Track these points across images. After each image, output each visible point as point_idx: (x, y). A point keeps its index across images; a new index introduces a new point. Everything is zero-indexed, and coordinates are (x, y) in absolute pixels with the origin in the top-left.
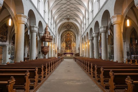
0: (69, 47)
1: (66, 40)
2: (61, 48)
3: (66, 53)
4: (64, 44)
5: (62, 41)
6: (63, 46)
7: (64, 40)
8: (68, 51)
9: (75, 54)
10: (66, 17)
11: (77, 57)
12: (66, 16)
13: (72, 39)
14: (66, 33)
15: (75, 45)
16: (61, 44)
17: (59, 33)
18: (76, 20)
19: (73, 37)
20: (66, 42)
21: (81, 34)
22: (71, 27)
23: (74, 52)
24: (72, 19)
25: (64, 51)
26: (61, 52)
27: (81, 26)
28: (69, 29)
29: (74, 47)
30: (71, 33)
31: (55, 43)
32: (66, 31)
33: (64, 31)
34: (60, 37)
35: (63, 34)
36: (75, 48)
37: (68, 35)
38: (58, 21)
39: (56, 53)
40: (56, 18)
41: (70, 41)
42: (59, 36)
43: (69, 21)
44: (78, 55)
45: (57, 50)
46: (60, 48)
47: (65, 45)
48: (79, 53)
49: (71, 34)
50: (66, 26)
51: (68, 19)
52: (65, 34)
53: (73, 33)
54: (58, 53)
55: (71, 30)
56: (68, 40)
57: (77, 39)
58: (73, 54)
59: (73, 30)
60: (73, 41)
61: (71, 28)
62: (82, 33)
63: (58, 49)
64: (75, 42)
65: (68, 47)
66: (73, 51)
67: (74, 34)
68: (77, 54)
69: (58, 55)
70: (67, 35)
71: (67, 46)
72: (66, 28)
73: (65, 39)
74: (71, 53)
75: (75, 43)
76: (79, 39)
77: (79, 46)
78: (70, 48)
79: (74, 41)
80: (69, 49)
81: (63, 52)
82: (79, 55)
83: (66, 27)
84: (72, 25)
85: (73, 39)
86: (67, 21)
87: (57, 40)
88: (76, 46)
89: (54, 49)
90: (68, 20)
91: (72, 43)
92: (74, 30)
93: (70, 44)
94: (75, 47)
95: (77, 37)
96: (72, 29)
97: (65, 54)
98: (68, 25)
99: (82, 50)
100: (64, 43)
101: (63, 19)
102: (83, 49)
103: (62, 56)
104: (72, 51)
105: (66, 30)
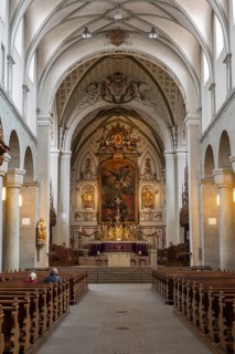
0: (123, 207)
1: (101, 170)
2: (75, 215)
3: (103, 248)
4: (90, 192)
5: (78, 176)
6: (87, 204)
7: (93, 170)
8: (118, 234)
9: (160, 253)
10: (104, 23)
11: (175, 272)
12: (103, 16)
13: (141, 162)
14: (103, 126)
15: (157, 197)
16: (73, 190)
17: (62, 125)
18: (165, 43)
19: (143, 147)
20: (104, 181)
21: (198, 127)
22: (131, 87)
23: (149, 241)
24: (139, 33)
25: (90, 232)
26: (72, 241)
27: (195, 76)
28: (122, 101)
29: (152, 207)
30: (134, 126)
31: (36, 184)
32: (102, 113)
33: (90, 109)
34: (67, 150)
35: (87, 133)
36: (160, 215)
37: (118, 140)
38: (52, 49)
39: (39, 247)
40: (38, 21)
41: (130, 171)
42: (60, 144)
43: (122, 47)
44: (178, 255)
45: (46, 224)
46: (65, 216)
47: (96, 197)
48: (188, 247)
49: (135, 135)
50: (104, 84)
51: (117, 35)
52: (100, 133)
53: (143, 128)
54: (53, 247)
55: (135, 104)
56: (118, 166)
57: (169, 157)
58: (145, 253)
59: (145, 108)
60: (143, 171)
61: (133, 97)
62: (200, 118)
63: (53, 223)
64: (159, 177)
65: (114, 209)
66: (145, 231)
67: (149, 133)
68: (172, 248)
69: (54, 260)
70: (109, 136)
71: (107, 203)
72: (103, 96)
73: (96, 162)
74: (134, 248)
75: (157, 187)
76: (183, 158)
77: (185, 200)
78: (129, 216)
79: (149, 171)
80: (122, 220)
81: (87, 241)
82: (186, 260)
83: (103, 88)
84: (142, 75)
85: (148, 164)
86: (111, 47)
87: (46, 166)
88: (164, 203)
89: (26, 222)
90: (118, 44)
91: (142, 184)
92: (155, 105)
93: (130, 193)
94: (157, 209)
95: (168, 149)
96: (142, 98)
97: (98, 249)
98: (117, 78)
99: (206, 224)
100: (95, 184)
101: (86, 32)
102: (212, 221)
103: (77, 263)
104: (139, 235)
105: (101, 104)
